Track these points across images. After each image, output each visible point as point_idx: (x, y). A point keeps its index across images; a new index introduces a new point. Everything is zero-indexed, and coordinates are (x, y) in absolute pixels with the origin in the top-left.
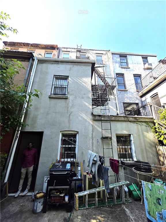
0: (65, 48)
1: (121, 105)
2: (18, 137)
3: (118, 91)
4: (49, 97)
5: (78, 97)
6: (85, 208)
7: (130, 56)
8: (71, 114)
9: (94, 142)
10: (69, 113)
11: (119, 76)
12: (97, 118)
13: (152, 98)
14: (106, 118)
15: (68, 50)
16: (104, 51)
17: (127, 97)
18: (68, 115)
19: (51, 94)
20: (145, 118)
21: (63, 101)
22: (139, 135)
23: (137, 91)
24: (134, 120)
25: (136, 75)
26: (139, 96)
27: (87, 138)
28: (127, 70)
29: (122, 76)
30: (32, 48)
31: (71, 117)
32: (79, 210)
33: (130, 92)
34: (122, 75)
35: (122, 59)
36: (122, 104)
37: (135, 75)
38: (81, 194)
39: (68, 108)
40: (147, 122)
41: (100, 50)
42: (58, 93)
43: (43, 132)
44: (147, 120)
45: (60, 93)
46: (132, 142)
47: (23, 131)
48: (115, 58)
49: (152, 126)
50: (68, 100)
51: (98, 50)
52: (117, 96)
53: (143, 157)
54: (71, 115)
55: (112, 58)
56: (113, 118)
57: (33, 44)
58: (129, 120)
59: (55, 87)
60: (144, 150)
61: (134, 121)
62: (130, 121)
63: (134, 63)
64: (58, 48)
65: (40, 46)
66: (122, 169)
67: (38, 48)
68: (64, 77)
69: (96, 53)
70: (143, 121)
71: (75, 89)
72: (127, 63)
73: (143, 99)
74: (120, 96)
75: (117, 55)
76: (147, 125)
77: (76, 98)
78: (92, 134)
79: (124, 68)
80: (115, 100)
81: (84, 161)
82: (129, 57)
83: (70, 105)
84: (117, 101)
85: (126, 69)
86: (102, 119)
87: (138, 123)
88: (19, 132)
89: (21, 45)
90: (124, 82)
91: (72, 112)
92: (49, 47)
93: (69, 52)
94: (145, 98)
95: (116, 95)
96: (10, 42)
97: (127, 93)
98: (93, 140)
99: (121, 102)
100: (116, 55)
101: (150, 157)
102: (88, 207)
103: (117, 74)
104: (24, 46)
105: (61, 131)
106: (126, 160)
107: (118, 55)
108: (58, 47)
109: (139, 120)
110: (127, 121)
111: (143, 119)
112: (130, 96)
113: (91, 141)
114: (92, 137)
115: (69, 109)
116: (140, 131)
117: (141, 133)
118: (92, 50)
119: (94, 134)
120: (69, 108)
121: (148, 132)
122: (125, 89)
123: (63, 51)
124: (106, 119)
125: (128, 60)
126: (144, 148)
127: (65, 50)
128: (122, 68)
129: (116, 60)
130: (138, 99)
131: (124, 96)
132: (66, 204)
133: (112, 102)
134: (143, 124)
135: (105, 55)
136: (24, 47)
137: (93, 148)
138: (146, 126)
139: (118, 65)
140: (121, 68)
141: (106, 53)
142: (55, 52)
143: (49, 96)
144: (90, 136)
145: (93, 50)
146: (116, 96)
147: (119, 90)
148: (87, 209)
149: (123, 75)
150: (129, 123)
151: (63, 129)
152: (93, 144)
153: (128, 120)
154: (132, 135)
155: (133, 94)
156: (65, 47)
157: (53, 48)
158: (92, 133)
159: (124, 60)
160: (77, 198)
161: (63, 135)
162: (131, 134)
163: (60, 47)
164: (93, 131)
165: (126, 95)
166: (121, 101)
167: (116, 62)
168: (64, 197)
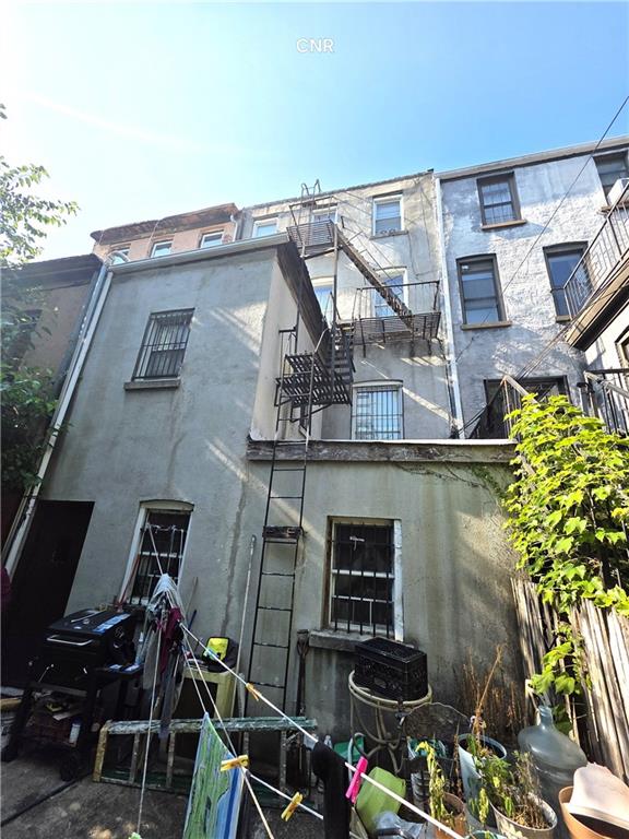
0: (261, 207)
1: (475, 392)
2: (28, 516)
3: (462, 337)
4: (127, 390)
5: (210, 380)
6: (124, 782)
7: (529, 168)
8: (180, 440)
9: (239, 544)
10: (175, 440)
11: (475, 268)
12: (264, 453)
13: (624, 344)
14: (296, 452)
15: (273, 210)
16: (407, 178)
17: (506, 357)
18: (171, 447)
19: (133, 378)
20: (469, 446)
21: (164, 397)
22: (430, 527)
23: (557, 322)
24: (413, 458)
25: (560, 250)
26: (571, 342)
27: (217, 529)
28: (510, 237)
29: (487, 266)
30: (165, 232)
31: (179, 452)
32: (102, 781)
33: (520, 330)
34: (489, 261)
35: (492, 194)
36: (480, 389)
37: (551, 252)
38: (121, 728)
39: (174, 420)
40: (477, 463)
41: (390, 182)
42: (159, 373)
43: (93, 503)
44: (479, 457)
45: (165, 373)
46: (397, 553)
47: (45, 498)
48: (456, 196)
49: (501, 484)
50: (178, 394)
51: (385, 183)
52: (458, 355)
53: (435, 624)
54: (180, 445)
55: (443, 199)
56: (325, 451)
57: (165, 219)
58: (392, 459)
59: (152, 353)
60: (447, 596)
61: (417, 464)
62: (397, 464)
63: (549, 195)
64: (241, 212)
65: (185, 221)
66: (330, 663)
67: (181, 228)
68: (180, 314)
69: (375, 197)
70: (459, 459)
71: (207, 350)
72: (514, 205)
73: (591, 354)
74: (472, 354)
75: (465, 181)
76: (480, 482)
77: (204, 382)
78: (239, 515)
79: (498, 229)
80: (447, 371)
81: (195, 612)
82: (525, 174)
83: (183, 409)
84: (454, 377)
85: (506, 232)
86: (281, 456)
87: (433, 469)
88: (32, 501)
89: (136, 232)
90: (496, 291)
91: (184, 435)
92: (211, 217)
93: (275, 215)
94: (598, 350)
95: (452, 350)
96: (108, 231)
97: (507, 337)
98: (237, 536)
99: (474, 380)
100: (459, 182)
101: (474, 632)
102: (135, 781)
103: (461, 262)
104: (145, 231)
105: (141, 502)
106: (357, 628)
107: (470, 180)
108: (240, 208)
109: (436, 459)
110: (385, 462)
111: (460, 452)
112: (522, 347)
113: (230, 543)
114: (238, 525)
115: (177, 426)
116: (441, 506)
117: (442, 517)
118: (358, 188)
119: (243, 516)
120: (178, 421)
121: (478, 515)
122: (500, 319)
123: (255, 219)
124: (295, 457)
125: (519, 189)
126: (445, 584)
127: (263, 212)
128: (485, 230)
129: (459, 204)
130: (565, 359)
131: (492, 352)
132: (69, 749)
133: (434, 384)
134: (462, 474)
135: (413, 193)
136: (143, 236)
137: (232, 570)
138: (475, 486)
139: (466, 223)
140: (482, 234)
141: (417, 185)
142: (230, 230)
143: (126, 384)
144: (232, 520)
145: (364, 187)
146: (451, 357)
147: (465, 330)
148: (131, 787)
149: (492, 260)
150: (392, 471)
151: (149, 495)
152: (234, 550)
153: (386, 459)
154: (397, 525)
155: (538, 336)
156: (264, 202)
157: (221, 215)
158: (238, 509)
159: (502, 192)
160: (103, 740)
161: (152, 516)
162: (392, 521)
163: (246, 206)
164: (242, 504)
165: (498, 346)
166: (477, 376)
167: (460, 213)
168: (68, 724)
